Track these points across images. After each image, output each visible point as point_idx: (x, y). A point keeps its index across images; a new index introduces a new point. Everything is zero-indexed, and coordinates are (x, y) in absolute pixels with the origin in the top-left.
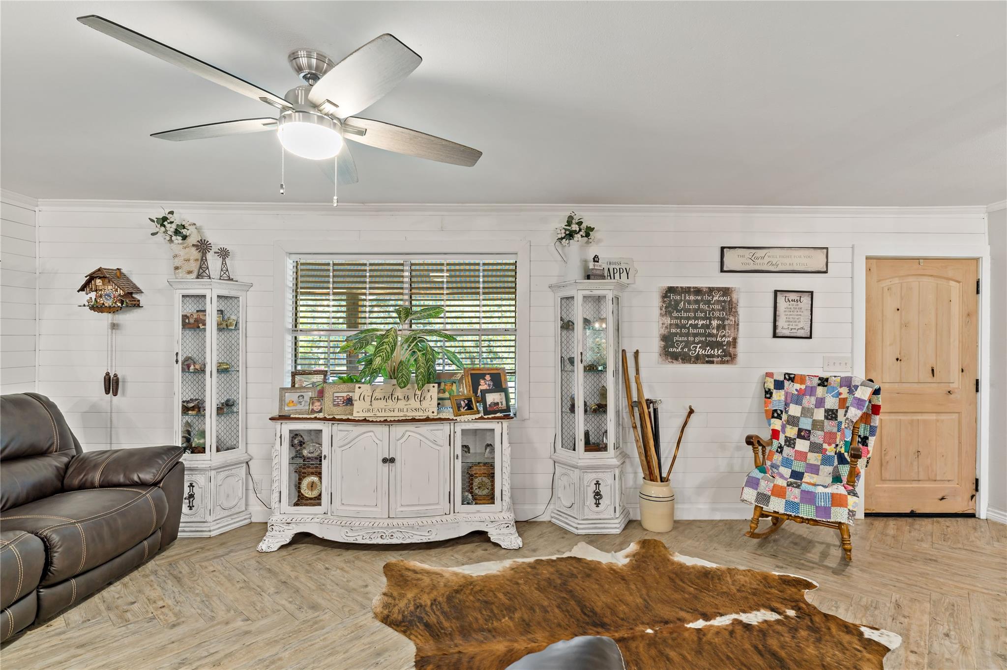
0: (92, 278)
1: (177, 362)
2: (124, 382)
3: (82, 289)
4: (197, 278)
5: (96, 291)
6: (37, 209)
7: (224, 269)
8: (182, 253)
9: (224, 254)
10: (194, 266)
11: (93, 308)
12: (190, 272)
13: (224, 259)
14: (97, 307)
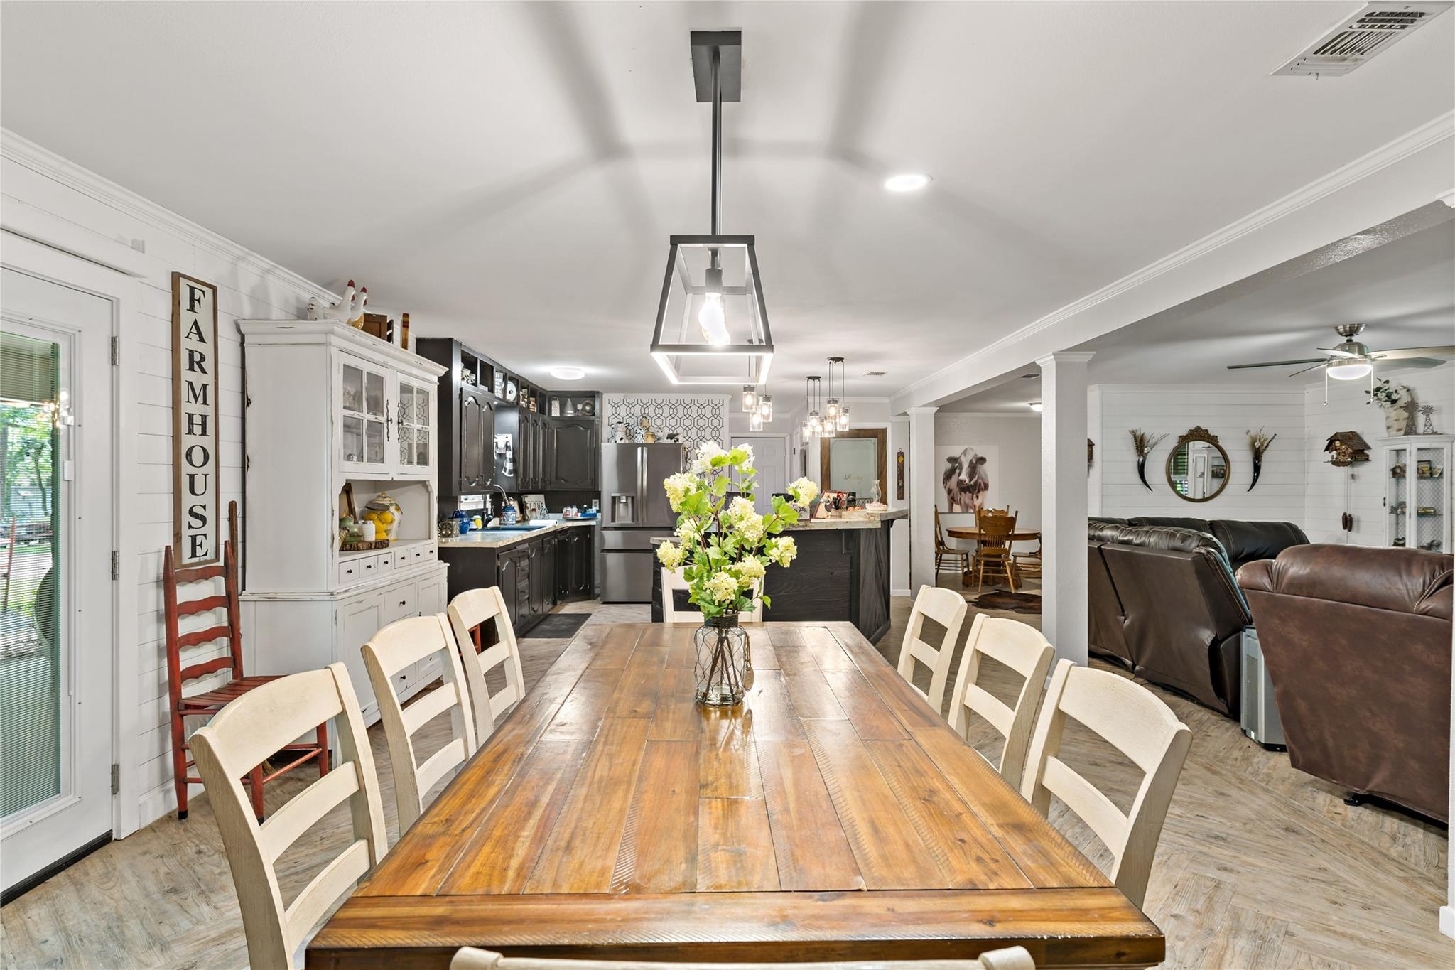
0: (1332, 441)
1: (1384, 505)
2: (1359, 521)
3: (1327, 449)
4: (1405, 435)
5: (1336, 450)
6: (1305, 392)
7: (1428, 423)
8: (1393, 414)
9: (1428, 410)
10: (1403, 424)
11: (1334, 463)
12: (1399, 430)
13: (1428, 416)
14: (1336, 463)
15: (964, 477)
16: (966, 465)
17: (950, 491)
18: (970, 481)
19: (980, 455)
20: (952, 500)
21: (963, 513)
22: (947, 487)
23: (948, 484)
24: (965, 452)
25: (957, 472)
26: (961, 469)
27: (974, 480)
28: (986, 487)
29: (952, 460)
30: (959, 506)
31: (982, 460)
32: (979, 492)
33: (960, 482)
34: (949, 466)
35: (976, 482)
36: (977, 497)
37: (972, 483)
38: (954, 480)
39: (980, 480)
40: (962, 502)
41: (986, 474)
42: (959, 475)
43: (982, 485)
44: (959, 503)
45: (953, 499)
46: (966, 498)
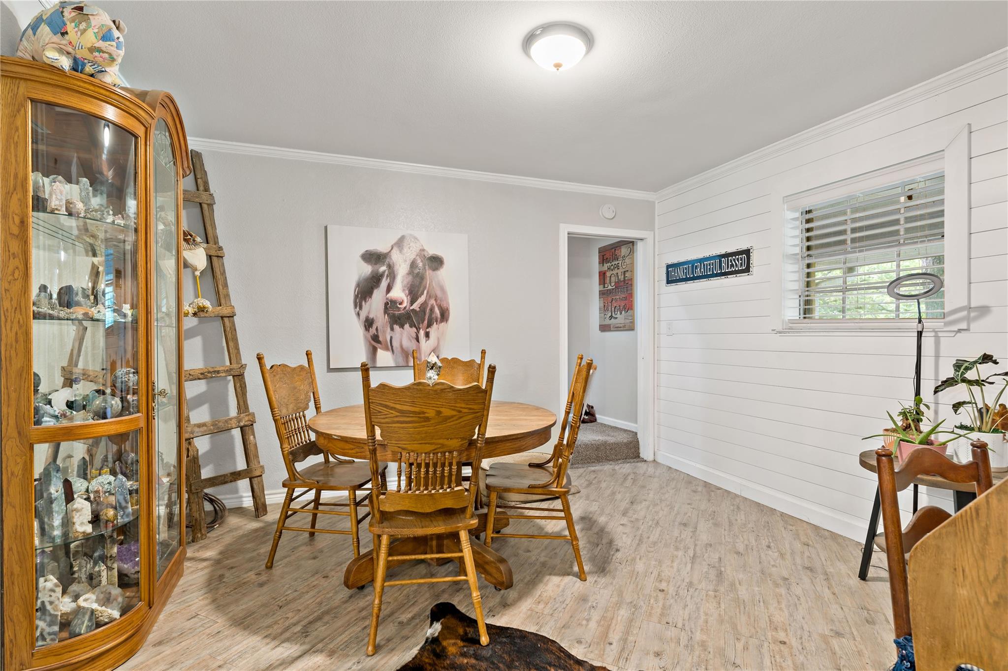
15: (399, 293)
16: (402, 271)
17: (369, 323)
18: (412, 303)
19: (431, 251)
20: (375, 342)
21: (397, 367)
22: (363, 314)
23: (366, 306)
24: (400, 243)
25: (384, 283)
26: (392, 276)
27: (421, 300)
28: (444, 316)
29: (373, 257)
30: (389, 354)
31: (436, 262)
32: (430, 325)
33: (390, 306)
34: (367, 269)
35: (423, 306)
36: (427, 335)
37: (416, 306)
38: (378, 297)
39: (432, 302)
40: (396, 344)
41: (442, 289)
42: (389, 289)
43: (437, 311)
44: (390, 347)
45: (376, 338)
46: (403, 336)
